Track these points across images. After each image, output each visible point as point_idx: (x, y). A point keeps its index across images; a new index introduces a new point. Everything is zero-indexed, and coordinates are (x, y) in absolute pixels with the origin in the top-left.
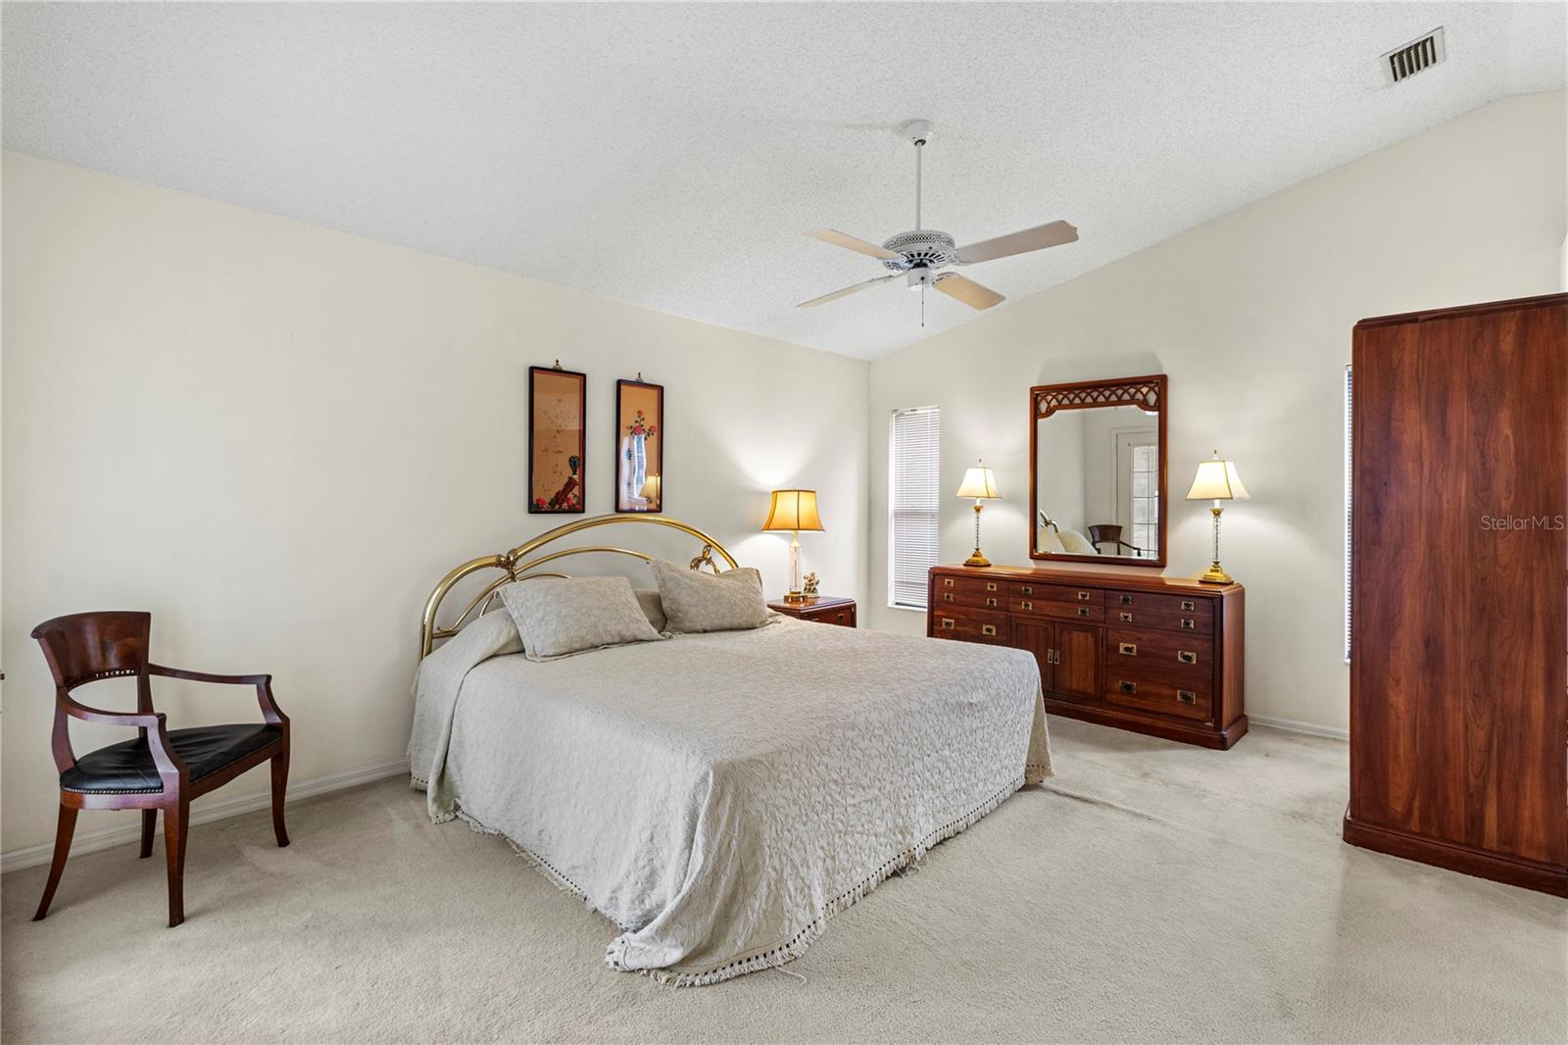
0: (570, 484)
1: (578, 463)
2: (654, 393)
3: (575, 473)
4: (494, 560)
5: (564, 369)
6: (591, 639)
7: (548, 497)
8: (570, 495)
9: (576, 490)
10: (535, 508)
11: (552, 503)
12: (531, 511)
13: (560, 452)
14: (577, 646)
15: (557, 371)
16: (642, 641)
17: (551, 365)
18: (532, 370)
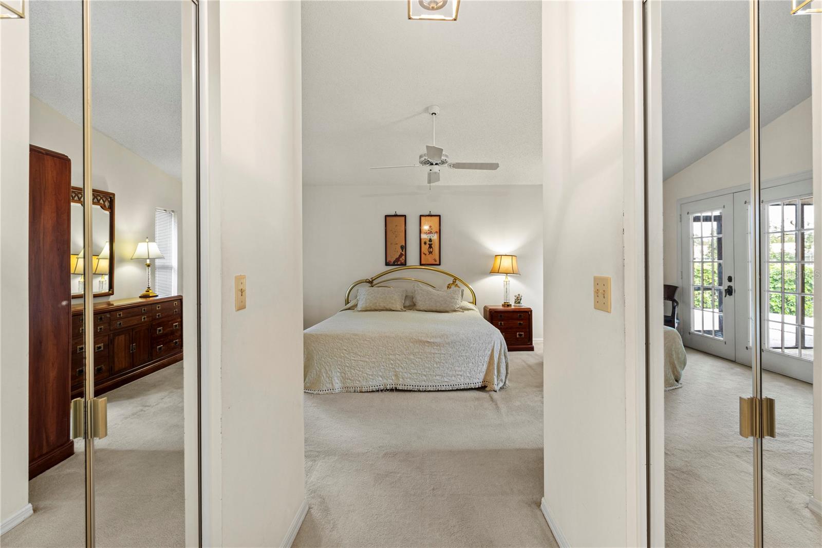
0: (401, 255)
1: (404, 248)
2: (438, 218)
3: (403, 251)
4: (364, 281)
5: (398, 214)
6: (373, 307)
7: (393, 260)
8: (401, 259)
9: (403, 257)
10: (387, 264)
11: (394, 262)
12: (386, 265)
13: (397, 244)
14: (369, 309)
15: (396, 216)
16: (394, 311)
17: (393, 213)
18: (386, 216)
